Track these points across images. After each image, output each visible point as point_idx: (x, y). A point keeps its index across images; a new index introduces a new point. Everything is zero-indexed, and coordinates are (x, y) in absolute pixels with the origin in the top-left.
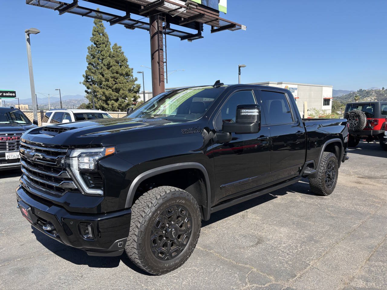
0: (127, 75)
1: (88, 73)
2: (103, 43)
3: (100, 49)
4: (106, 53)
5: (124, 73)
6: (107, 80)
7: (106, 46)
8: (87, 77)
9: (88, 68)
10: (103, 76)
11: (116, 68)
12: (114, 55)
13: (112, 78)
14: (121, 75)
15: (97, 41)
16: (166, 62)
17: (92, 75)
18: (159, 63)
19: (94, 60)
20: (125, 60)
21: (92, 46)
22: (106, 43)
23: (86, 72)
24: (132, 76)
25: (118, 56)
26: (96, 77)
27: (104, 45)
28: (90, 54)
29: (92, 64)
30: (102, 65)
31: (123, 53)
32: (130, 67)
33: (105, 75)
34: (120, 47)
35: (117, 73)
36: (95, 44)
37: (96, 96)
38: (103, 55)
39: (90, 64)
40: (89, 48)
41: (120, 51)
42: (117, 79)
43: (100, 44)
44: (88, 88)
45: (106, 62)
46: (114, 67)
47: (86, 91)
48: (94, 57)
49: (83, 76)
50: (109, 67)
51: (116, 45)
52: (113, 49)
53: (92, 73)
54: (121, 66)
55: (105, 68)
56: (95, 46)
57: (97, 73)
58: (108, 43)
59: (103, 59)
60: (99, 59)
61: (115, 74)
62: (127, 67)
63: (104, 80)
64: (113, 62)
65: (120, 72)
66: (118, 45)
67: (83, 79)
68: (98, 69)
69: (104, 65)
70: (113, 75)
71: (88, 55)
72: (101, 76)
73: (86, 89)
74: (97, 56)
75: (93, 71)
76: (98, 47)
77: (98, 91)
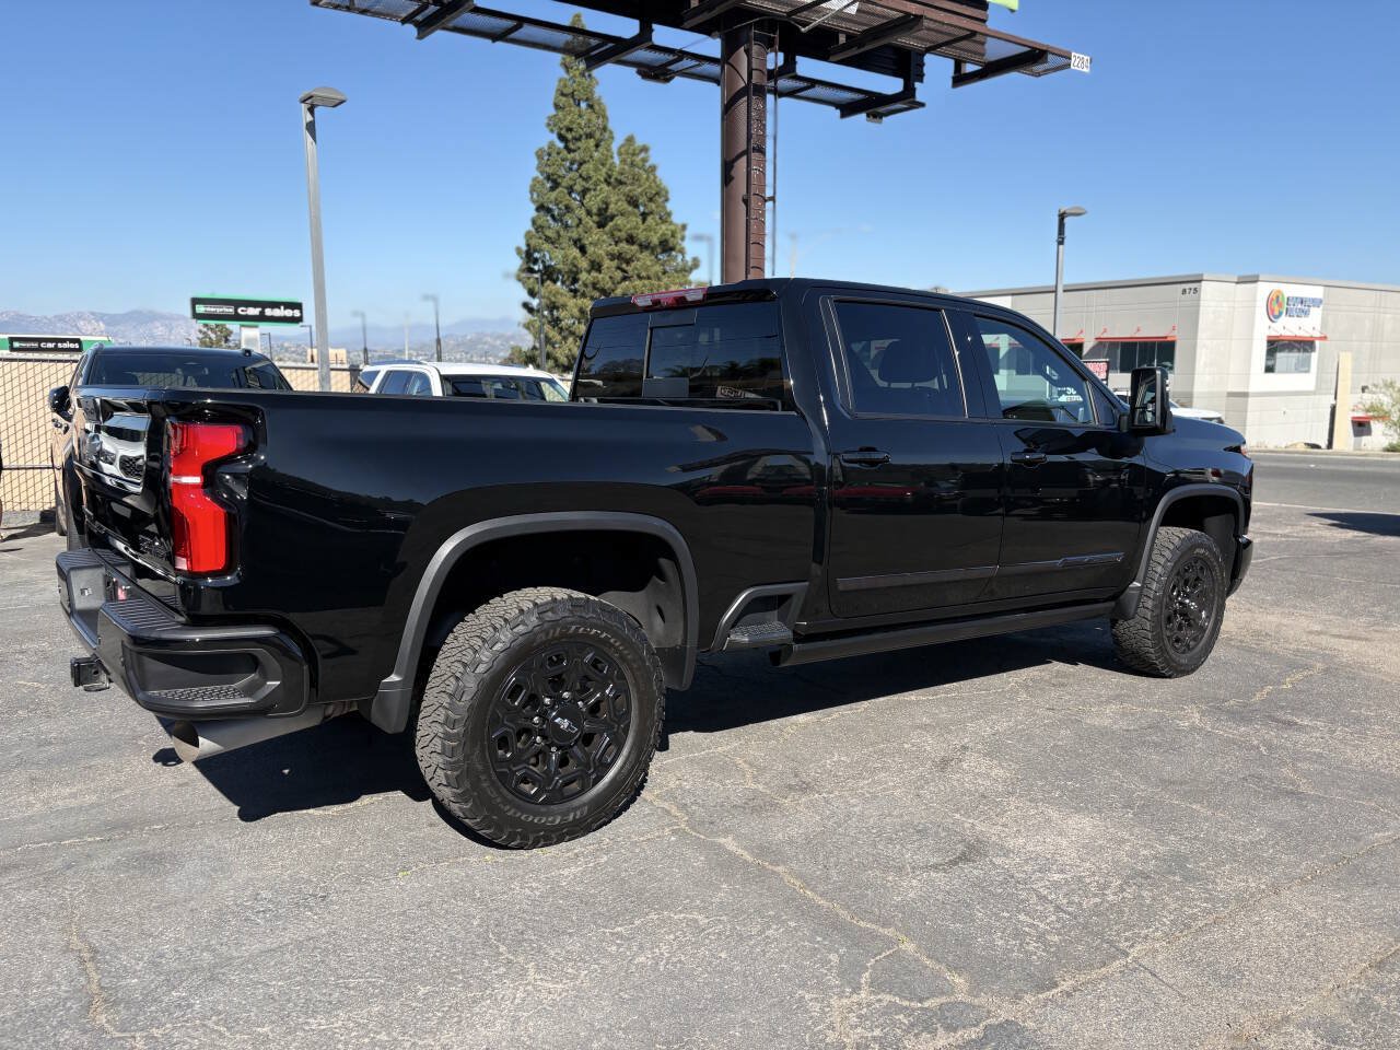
0: (666, 247)
1: (533, 242)
2: (590, 136)
3: (577, 156)
4: (596, 170)
5: (655, 240)
6: (596, 266)
7: (597, 146)
8: (529, 256)
9: (534, 222)
10: (583, 250)
11: (628, 223)
12: (622, 178)
13: (612, 257)
14: (644, 247)
15: (570, 130)
16: (773, 199)
17: (546, 246)
18: (746, 202)
19: (553, 195)
20: (659, 194)
21: (551, 145)
22: (598, 135)
23: (528, 235)
24: (682, 252)
25: (636, 179)
26: (559, 254)
27: (592, 142)
28: (542, 173)
29: (549, 211)
30: (582, 213)
31: (653, 168)
32: (677, 219)
33: (590, 249)
34: (645, 149)
35: (631, 240)
36: (562, 138)
37: (555, 322)
38: (587, 179)
39: (541, 208)
40: (539, 155)
41: (644, 160)
42: (628, 262)
43: (578, 139)
44: (532, 293)
45: (593, 202)
46: (619, 221)
47: (526, 306)
48: (556, 185)
49: (518, 250)
50: (603, 218)
51: (630, 140)
52: (620, 154)
53: (548, 239)
54: (644, 216)
55: (590, 222)
56: (561, 145)
57: (565, 242)
58: (607, 135)
59: (584, 192)
60: (571, 190)
61: (624, 246)
62: (665, 218)
63: (584, 264)
64: (617, 203)
65: (642, 237)
66: (639, 142)
67: (517, 263)
68: (566, 226)
69: (589, 213)
70: (615, 249)
71: (535, 179)
72: (576, 252)
73: (526, 297)
74: (565, 182)
75: (549, 233)
76: (570, 151)
77: (564, 306)
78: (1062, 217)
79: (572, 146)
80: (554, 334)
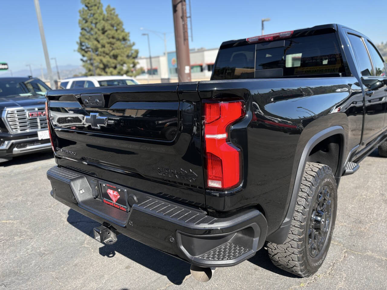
0: (124, 39)
1: (82, 40)
2: (95, 5)
3: (92, 12)
4: (99, 16)
5: (121, 37)
6: (103, 46)
7: (98, 8)
8: (81, 44)
9: (81, 33)
10: (98, 41)
11: (111, 33)
12: (108, 18)
13: (108, 43)
14: (118, 40)
15: (89, 3)
16: (190, 17)
17: (86, 41)
18: (182, 18)
19: (86, 25)
20: (120, 24)
21: (83, 9)
22: (98, 5)
23: (80, 38)
24: (129, 40)
25: (112, 19)
26: (90, 43)
27: (96, 8)
28: (82, 17)
29: (85, 30)
30: (96, 30)
31: (117, 16)
32: (127, 31)
33: (101, 41)
34: (114, 9)
35: (113, 38)
36: (87, 6)
37: (92, 64)
38: (96, 19)
39: (83, 29)
40: (80, 12)
41: (114, 13)
42: (113, 44)
43: (92, 6)
44: (83, 56)
45: (100, 26)
46: (109, 32)
47: (82, 60)
48: (86, 22)
49: (77, 43)
50: (104, 31)
51: (109, 7)
52: (106, 11)
53: (86, 39)
54: (117, 30)
55: (100, 33)
56: (86, 8)
57: (92, 39)
58: (100, 5)
59: (96, 23)
60: (92, 23)
61: (111, 40)
62: (123, 31)
63: (99, 46)
64: (107, 27)
65: (116, 36)
66: (112, 7)
67: (77, 47)
68: (92, 35)
69: (99, 30)
70: (109, 41)
71: (80, 20)
72: (96, 42)
73: (81, 57)
74: (90, 20)
75: (87, 37)
76: (90, 10)
77: (95, 59)
78: (263, 22)
79: (90, 9)
80: (91, 68)
